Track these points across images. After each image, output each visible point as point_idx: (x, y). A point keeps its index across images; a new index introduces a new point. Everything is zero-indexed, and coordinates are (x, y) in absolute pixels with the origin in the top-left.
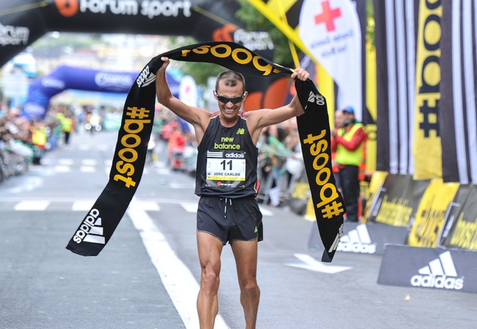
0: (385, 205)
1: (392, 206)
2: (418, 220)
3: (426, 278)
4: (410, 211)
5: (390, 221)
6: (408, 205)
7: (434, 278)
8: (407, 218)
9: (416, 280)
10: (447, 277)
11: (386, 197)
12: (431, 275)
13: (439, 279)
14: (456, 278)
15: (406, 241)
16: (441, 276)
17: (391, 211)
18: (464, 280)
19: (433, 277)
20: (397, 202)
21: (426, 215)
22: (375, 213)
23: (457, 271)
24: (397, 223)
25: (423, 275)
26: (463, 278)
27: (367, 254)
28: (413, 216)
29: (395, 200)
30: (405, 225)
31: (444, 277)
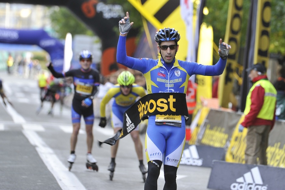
0: (208, 132)
1: (212, 132)
2: (233, 143)
3: (241, 185)
4: (226, 136)
5: (211, 143)
6: (225, 133)
7: (247, 186)
8: (224, 142)
9: (234, 187)
10: (256, 185)
11: (208, 126)
12: (245, 183)
13: (250, 186)
14: (262, 185)
15: (224, 158)
16: (252, 184)
17: (212, 136)
18: (268, 187)
19: (246, 184)
20: (217, 130)
21: (238, 140)
22: (200, 137)
23: (263, 181)
24: (217, 145)
25: (240, 183)
26: (267, 185)
27: (196, 166)
28: (228, 140)
29: (215, 128)
30: (222, 146)
31: (254, 184)
